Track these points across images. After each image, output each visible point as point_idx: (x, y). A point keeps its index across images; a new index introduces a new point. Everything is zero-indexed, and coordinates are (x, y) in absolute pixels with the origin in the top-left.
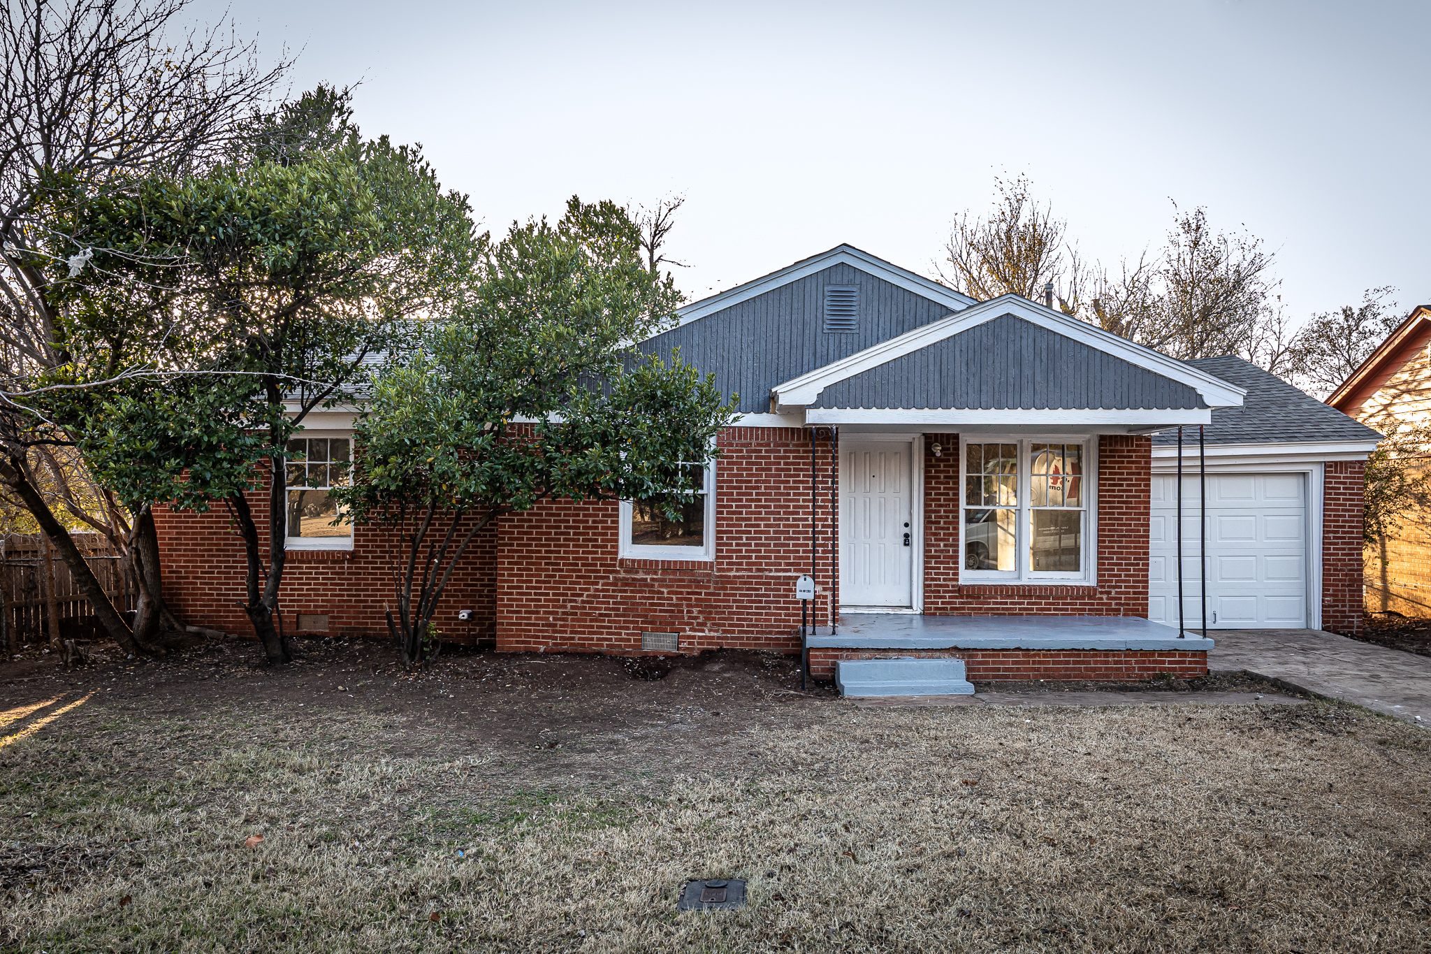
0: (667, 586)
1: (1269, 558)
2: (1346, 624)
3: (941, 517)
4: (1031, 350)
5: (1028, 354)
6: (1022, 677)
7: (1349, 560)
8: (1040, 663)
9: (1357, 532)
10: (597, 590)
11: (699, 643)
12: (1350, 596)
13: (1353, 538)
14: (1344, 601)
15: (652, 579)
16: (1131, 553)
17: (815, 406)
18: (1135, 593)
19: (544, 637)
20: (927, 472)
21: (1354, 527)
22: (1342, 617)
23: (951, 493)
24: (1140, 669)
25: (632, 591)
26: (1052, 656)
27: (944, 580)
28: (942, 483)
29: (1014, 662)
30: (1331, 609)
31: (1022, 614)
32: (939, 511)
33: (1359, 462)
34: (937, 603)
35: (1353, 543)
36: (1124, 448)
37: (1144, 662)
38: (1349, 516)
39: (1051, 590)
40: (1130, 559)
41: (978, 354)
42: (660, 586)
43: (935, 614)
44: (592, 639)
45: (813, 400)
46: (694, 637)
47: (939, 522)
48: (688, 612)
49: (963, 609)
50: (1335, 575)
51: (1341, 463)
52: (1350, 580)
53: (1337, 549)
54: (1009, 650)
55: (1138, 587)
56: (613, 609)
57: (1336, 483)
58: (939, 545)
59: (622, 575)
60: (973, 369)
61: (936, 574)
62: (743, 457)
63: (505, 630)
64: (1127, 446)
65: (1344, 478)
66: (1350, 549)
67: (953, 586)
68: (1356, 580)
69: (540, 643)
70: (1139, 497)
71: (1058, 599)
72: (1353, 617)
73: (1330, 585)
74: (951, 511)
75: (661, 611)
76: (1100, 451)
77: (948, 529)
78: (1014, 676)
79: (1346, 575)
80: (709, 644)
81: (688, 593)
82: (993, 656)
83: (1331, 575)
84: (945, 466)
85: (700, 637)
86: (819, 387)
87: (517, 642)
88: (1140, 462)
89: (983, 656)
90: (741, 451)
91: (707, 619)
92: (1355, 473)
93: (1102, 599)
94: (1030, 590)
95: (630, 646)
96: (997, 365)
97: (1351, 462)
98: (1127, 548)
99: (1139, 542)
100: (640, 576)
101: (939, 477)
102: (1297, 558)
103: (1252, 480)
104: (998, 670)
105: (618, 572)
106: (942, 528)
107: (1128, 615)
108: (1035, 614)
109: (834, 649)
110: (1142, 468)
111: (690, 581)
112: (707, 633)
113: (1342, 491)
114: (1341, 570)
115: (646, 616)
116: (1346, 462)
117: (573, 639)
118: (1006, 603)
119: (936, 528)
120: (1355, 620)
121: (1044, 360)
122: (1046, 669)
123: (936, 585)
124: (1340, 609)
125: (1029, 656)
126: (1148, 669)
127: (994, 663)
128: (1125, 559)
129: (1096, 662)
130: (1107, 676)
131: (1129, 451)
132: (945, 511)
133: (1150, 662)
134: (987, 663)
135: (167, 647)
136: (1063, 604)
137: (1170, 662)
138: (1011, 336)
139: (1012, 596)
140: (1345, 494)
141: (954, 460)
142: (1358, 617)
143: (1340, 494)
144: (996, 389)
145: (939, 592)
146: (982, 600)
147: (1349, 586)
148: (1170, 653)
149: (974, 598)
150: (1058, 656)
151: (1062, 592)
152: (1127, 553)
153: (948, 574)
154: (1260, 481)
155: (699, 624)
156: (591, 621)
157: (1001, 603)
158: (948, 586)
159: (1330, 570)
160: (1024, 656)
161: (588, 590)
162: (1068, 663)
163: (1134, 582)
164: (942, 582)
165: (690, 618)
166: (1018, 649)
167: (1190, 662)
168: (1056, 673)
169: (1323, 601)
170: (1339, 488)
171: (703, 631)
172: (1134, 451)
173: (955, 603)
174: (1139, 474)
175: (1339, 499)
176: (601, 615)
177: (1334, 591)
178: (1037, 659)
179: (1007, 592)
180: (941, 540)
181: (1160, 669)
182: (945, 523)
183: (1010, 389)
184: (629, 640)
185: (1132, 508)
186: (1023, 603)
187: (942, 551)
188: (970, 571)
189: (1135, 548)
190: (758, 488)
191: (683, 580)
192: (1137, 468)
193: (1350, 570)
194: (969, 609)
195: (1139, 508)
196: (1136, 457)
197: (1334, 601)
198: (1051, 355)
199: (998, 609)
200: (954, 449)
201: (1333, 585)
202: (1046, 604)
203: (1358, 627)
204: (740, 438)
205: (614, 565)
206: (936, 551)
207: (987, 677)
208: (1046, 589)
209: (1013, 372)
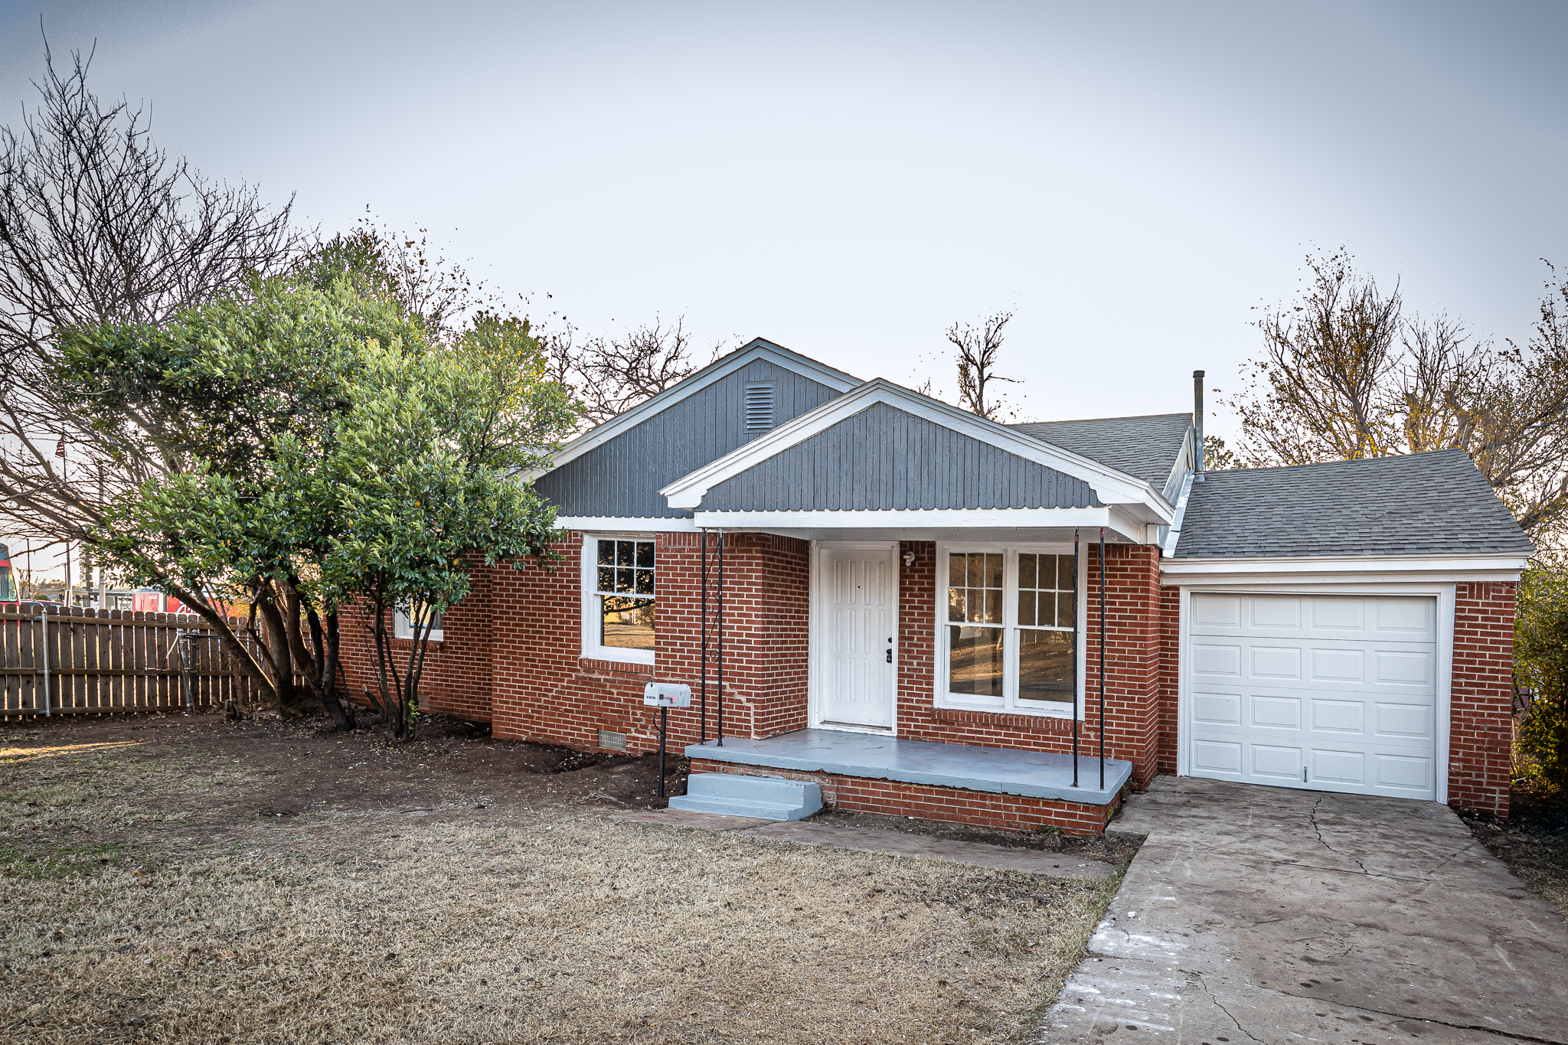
0: (617, 688)
1: (1382, 706)
2: (1482, 800)
3: (914, 633)
4: (904, 443)
5: (900, 447)
6: (891, 811)
7: (1490, 715)
8: (911, 797)
9: (1503, 679)
10: (563, 687)
11: (642, 745)
12: (1490, 763)
13: (1497, 686)
14: (1481, 769)
15: (605, 680)
16: (1125, 685)
17: (700, 508)
18: (1128, 733)
19: (525, 727)
20: (902, 583)
21: (1498, 671)
22: (1476, 790)
23: (925, 606)
24: (1022, 818)
25: (589, 690)
26: (923, 791)
27: (917, 701)
28: (916, 596)
29: (884, 794)
30: (1460, 778)
31: (999, 746)
32: (913, 627)
33: (1507, 583)
34: (910, 726)
35: (1496, 693)
36: (1119, 560)
37: (1026, 810)
38: (1491, 656)
39: (1029, 721)
40: (1123, 692)
41: (850, 449)
42: (611, 687)
43: (907, 738)
44: (560, 733)
45: (697, 502)
46: (637, 739)
47: (913, 639)
48: (634, 714)
49: (936, 735)
50: (1467, 734)
51: (1479, 584)
52: (1490, 742)
53: (1471, 699)
54: (876, 779)
55: (1133, 726)
56: (575, 706)
57: (1470, 611)
58: (912, 664)
59: (582, 674)
60: (845, 467)
61: (909, 694)
62: (677, 563)
63: (498, 718)
64: (1121, 556)
65: (1484, 604)
66: (1491, 701)
67: (926, 709)
68: (1499, 743)
69: (522, 732)
70: (1135, 618)
71: (1038, 732)
72: (1494, 792)
73: (1460, 746)
74: (925, 627)
75: (612, 711)
76: (1090, 562)
77: (922, 646)
78: (884, 810)
79: (1485, 735)
80: (650, 746)
81: (633, 695)
82: (863, 785)
83: (1461, 733)
84: (919, 577)
85: (643, 740)
86: (702, 489)
87: (507, 730)
88: (1136, 577)
89: (853, 784)
90: (676, 556)
91: (648, 722)
92: (1501, 598)
93: (1089, 736)
94: (1005, 720)
95: (588, 742)
96: (869, 461)
97: (1495, 584)
98: (1119, 678)
99: (1134, 672)
100: (596, 676)
101: (913, 589)
102: (1424, 708)
103: (1358, 605)
104: (867, 800)
105: (578, 671)
106: (916, 645)
107: (1120, 758)
108: (1013, 747)
109: (713, 761)
110: (1139, 584)
111: (635, 684)
112: (648, 736)
113: (1480, 622)
114: (1476, 728)
115: (600, 715)
116: (1487, 584)
117: (545, 731)
118: (982, 732)
119: (909, 645)
120: (1497, 795)
121: (918, 452)
122: (917, 805)
123: (909, 707)
124: (1474, 779)
125: (899, 789)
126: (1031, 819)
127: (863, 792)
128: (1117, 691)
129: (972, 804)
130: (984, 821)
131: (1122, 563)
132: (919, 627)
133: (1033, 811)
134: (856, 791)
135: (304, 712)
136: (1045, 739)
137: (1057, 814)
138: (883, 427)
139: (987, 725)
140: (1485, 626)
141: (929, 571)
142: (1502, 792)
143: (1478, 626)
144: (869, 488)
145: (911, 714)
146: (956, 726)
147: (1488, 749)
148: (1058, 802)
149: (947, 724)
150: (931, 792)
151: (1041, 725)
152: (1119, 685)
153: (921, 695)
154: (1372, 606)
155: (642, 726)
156: (559, 715)
157: (976, 732)
158: (920, 709)
159: (1459, 726)
160: (894, 788)
161: (556, 686)
162: (940, 801)
163: (1128, 719)
164: (914, 704)
165: (634, 719)
166: (885, 779)
167: (1082, 817)
168: (928, 812)
169: (1450, 767)
170: (1476, 619)
171: (645, 734)
172: (1130, 563)
173: (928, 728)
174: (1136, 590)
175: (1476, 633)
176: (566, 710)
177: (1464, 754)
178: (908, 793)
179: (981, 720)
180: (914, 658)
181: (1045, 821)
182: (918, 639)
183: (883, 487)
184: (587, 736)
185: (1126, 631)
186: (1000, 734)
187: (915, 670)
188: (955, 695)
189: (1130, 679)
190: (690, 594)
191: (629, 683)
192: (1132, 583)
193: (1490, 729)
194: (942, 735)
195: (1135, 631)
196: (1132, 570)
197: (1465, 768)
198: (925, 448)
199: (973, 738)
200: (929, 558)
201: (1464, 747)
202: (1025, 736)
203: (1501, 806)
204: (675, 544)
205: (575, 664)
206: (909, 670)
207: (855, 807)
208: (1023, 720)
209: (886, 467)
